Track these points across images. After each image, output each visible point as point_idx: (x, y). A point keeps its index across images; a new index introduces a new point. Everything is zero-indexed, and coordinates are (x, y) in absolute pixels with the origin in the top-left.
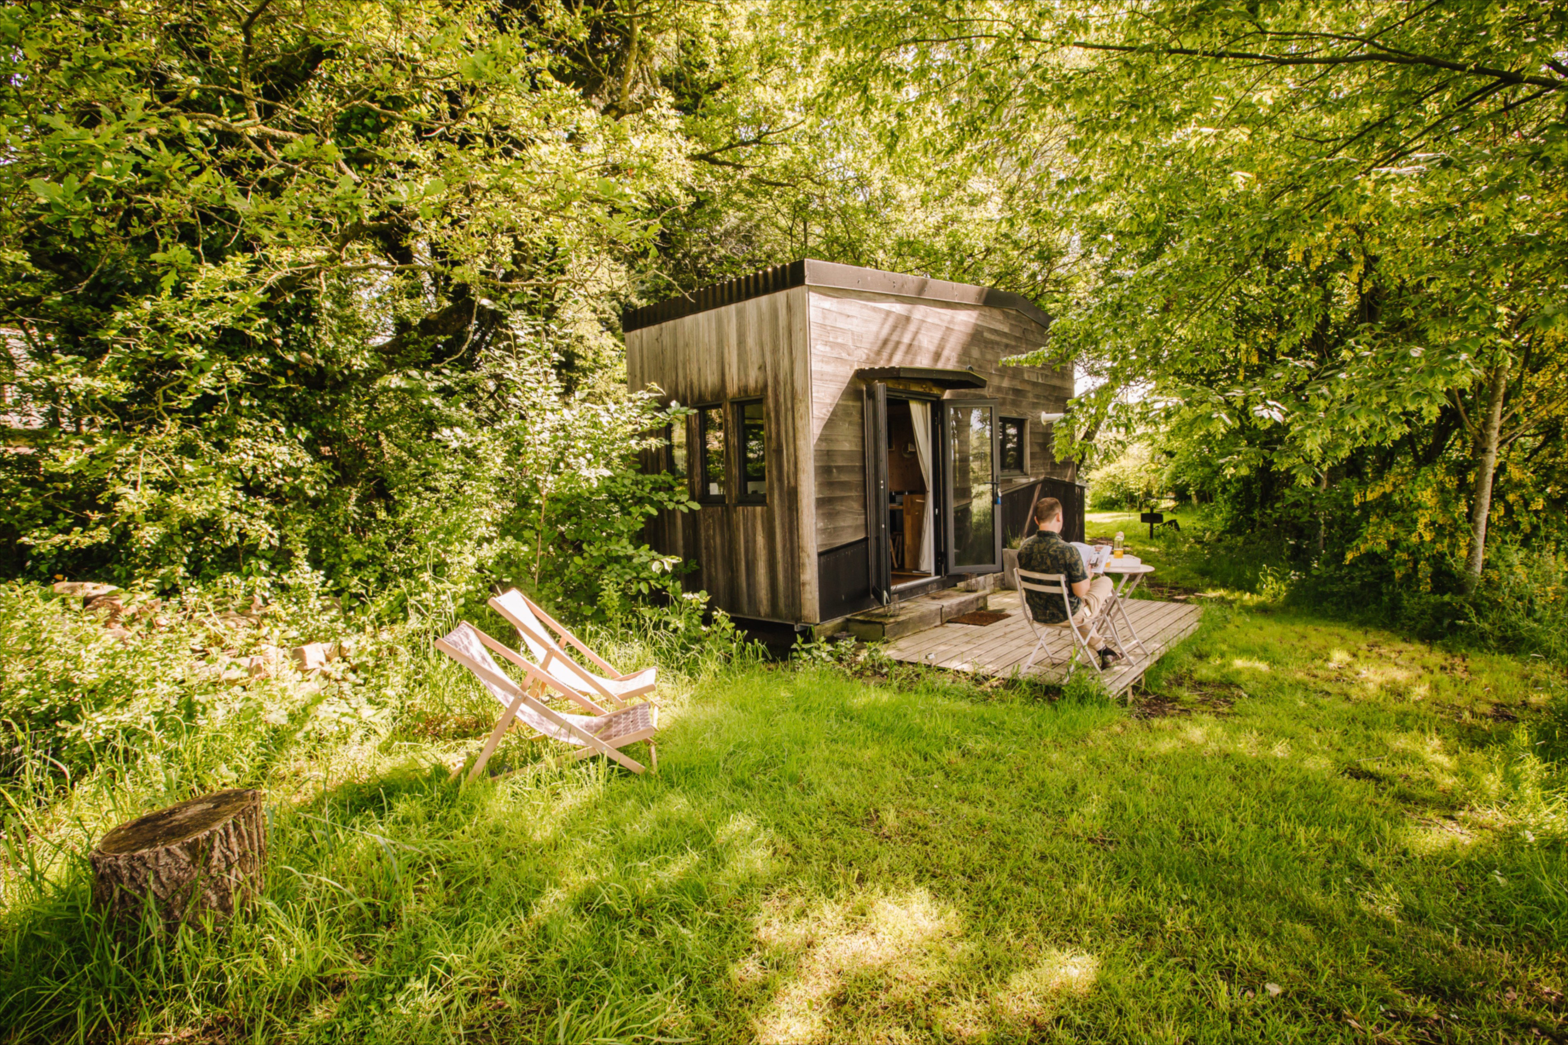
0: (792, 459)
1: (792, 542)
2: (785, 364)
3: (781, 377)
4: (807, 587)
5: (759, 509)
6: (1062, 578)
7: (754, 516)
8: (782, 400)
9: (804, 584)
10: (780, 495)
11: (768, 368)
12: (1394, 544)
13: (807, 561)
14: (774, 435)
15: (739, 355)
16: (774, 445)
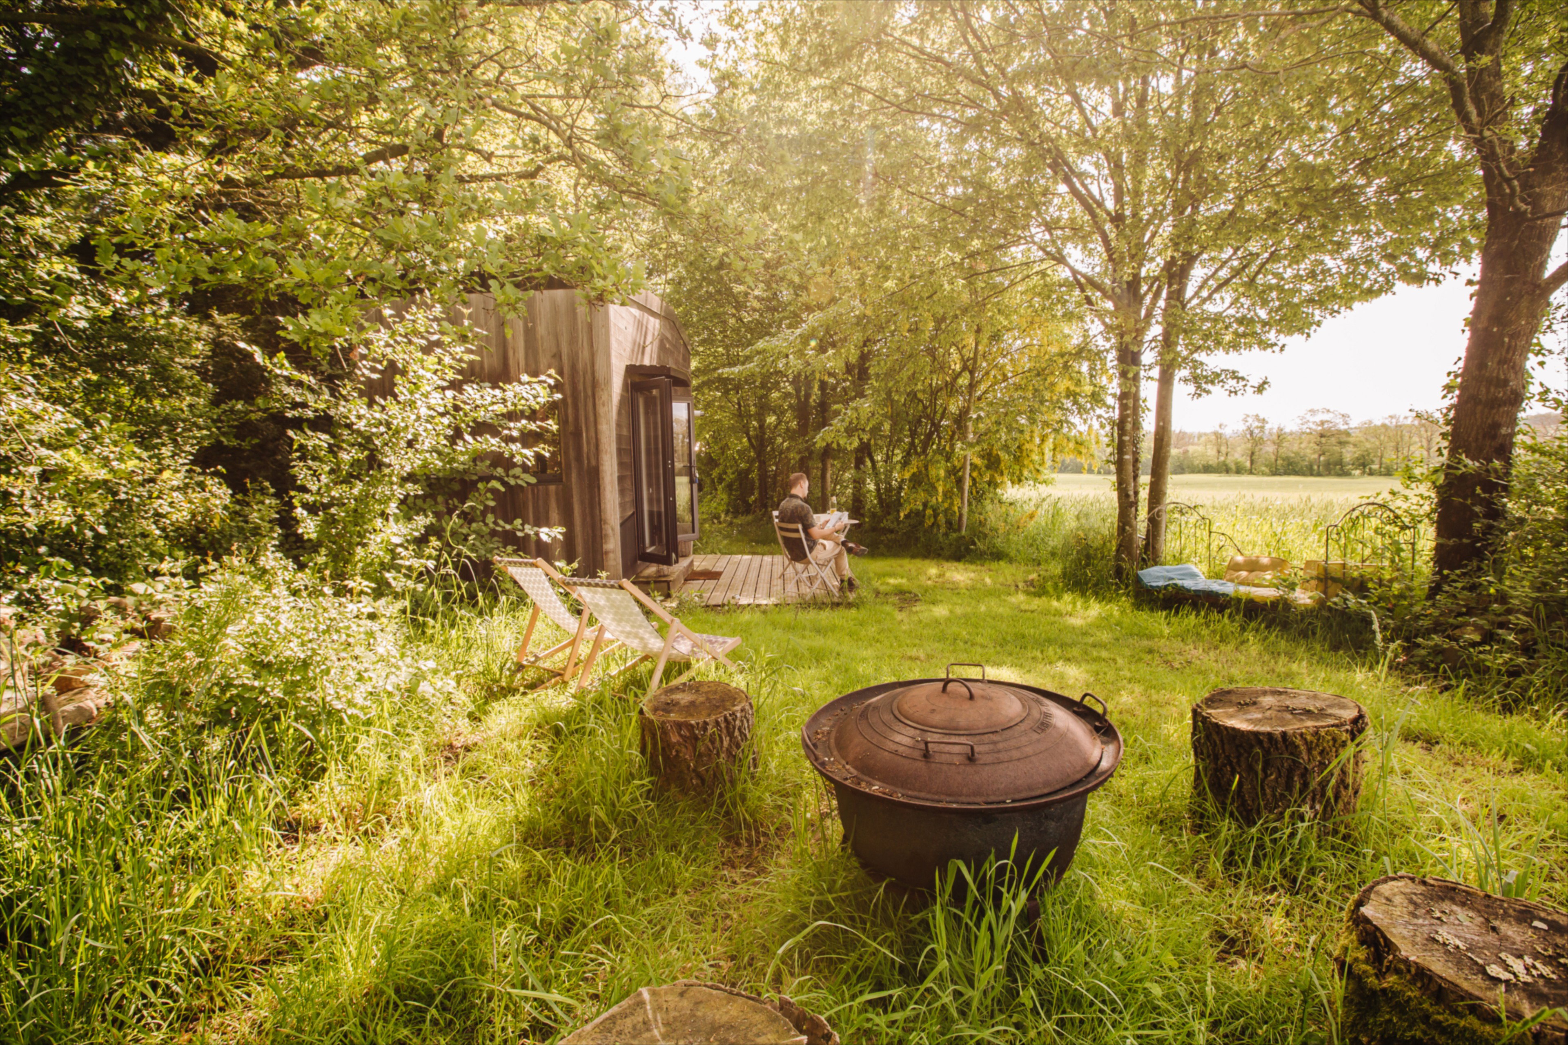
0: (593, 441)
1: (593, 516)
2: (584, 354)
3: (580, 366)
4: (611, 555)
5: (552, 488)
6: (800, 527)
7: (547, 494)
8: (581, 387)
9: (607, 553)
10: (579, 474)
11: (565, 358)
12: (925, 505)
13: (610, 532)
14: (571, 419)
15: (527, 341)
16: (571, 428)
